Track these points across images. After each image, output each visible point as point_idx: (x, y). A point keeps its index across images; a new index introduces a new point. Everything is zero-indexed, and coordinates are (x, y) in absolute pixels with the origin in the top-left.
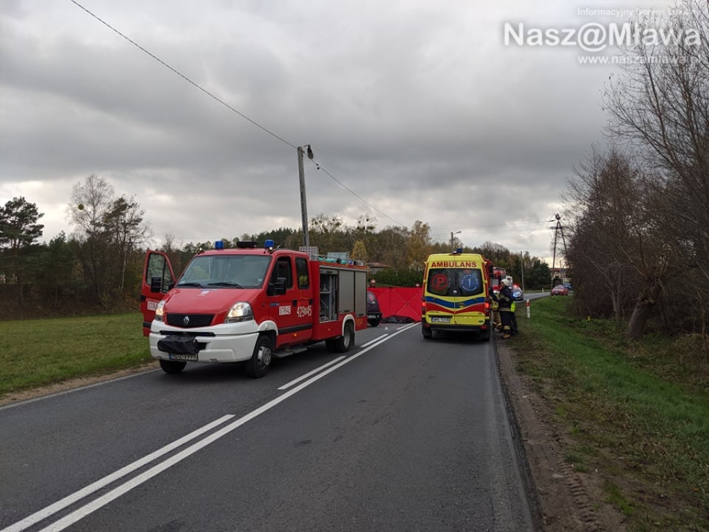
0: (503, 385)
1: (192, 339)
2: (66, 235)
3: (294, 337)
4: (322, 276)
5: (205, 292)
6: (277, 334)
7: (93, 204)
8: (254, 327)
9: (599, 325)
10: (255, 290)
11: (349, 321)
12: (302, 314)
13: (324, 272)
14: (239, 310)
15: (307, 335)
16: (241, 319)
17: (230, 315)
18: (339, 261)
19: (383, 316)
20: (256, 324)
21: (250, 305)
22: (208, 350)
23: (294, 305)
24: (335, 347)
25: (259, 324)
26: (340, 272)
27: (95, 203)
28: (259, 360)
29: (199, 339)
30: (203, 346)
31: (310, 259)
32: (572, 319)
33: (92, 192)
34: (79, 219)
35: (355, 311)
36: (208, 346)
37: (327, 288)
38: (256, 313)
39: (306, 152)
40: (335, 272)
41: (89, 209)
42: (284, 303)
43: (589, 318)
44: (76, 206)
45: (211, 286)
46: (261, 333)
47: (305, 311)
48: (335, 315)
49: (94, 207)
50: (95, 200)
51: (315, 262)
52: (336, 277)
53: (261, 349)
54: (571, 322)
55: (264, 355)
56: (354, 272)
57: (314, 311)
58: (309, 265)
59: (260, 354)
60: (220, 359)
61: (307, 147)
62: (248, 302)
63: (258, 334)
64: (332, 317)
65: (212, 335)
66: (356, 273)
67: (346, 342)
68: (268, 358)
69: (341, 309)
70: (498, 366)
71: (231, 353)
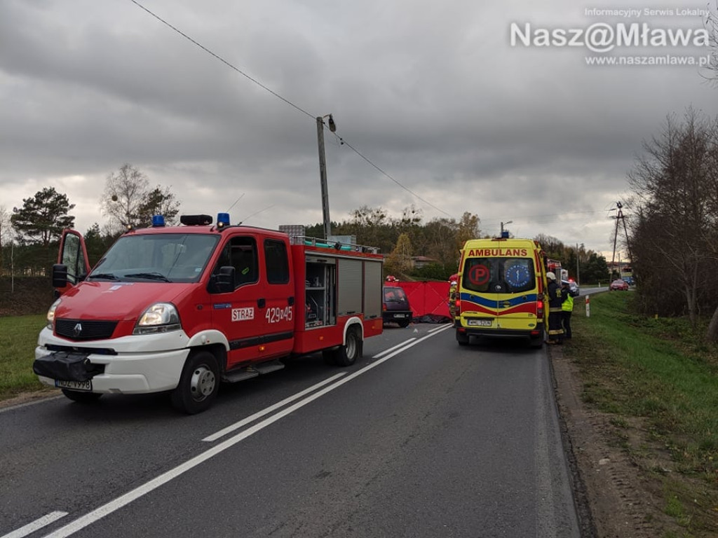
0: (564, 432)
1: (83, 358)
2: (100, 227)
3: (260, 352)
4: (310, 265)
5: (116, 287)
6: (228, 348)
7: (127, 195)
8: (181, 340)
9: (669, 325)
10: (188, 285)
11: (354, 327)
12: (276, 318)
13: (314, 260)
14: (158, 314)
15: (285, 347)
16: (160, 328)
17: (143, 322)
18: (338, 246)
19: (413, 316)
20: (185, 336)
21: (176, 307)
22: (106, 376)
23: (261, 306)
24: (333, 360)
25: (190, 338)
26: (340, 261)
27: (130, 194)
28: (194, 389)
29: (94, 358)
30: (100, 368)
31: (292, 243)
32: (638, 318)
33: (126, 183)
34: (114, 210)
35: (363, 311)
36: (107, 369)
37: (321, 282)
38: (186, 319)
39: (327, 123)
40: (332, 261)
41: (123, 200)
42: (241, 303)
43: (657, 316)
44: (109, 197)
45: (130, 278)
46: (194, 350)
47: (279, 314)
48: (332, 319)
49: (129, 199)
50: (129, 191)
51: (299, 246)
52: (334, 267)
53: (198, 373)
54: (636, 321)
55: (202, 381)
56: (363, 261)
57: (296, 313)
58: (289, 251)
59: (195, 379)
60: (125, 389)
61: (328, 118)
62: (171, 303)
63: (189, 350)
64: (328, 322)
65: (110, 352)
66: (366, 263)
67: (350, 353)
68: (210, 386)
69: (342, 309)
70: (555, 392)
71: (140, 380)
